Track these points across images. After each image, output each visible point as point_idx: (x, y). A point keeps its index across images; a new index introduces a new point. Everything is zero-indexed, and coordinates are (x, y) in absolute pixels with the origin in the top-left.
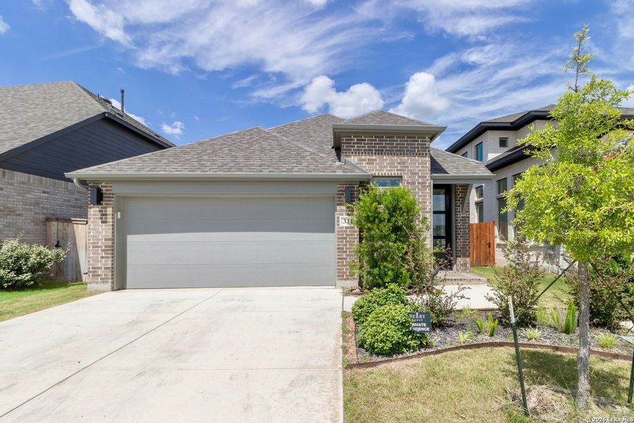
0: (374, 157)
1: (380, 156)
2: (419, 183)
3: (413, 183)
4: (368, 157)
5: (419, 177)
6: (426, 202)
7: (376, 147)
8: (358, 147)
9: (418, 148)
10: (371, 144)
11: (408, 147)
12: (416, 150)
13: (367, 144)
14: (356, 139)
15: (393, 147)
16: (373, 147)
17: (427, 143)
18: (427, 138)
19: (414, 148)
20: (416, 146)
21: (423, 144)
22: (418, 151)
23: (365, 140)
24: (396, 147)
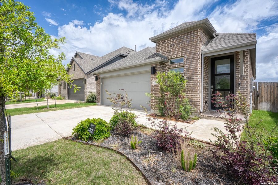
0: (170, 49)
1: (173, 48)
2: (193, 58)
3: (190, 59)
4: (167, 50)
5: (194, 54)
7: (171, 43)
8: (163, 46)
9: (193, 37)
10: (169, 42)
11: (187, 39)
12: (192, 39)
13: (167, 43)
14: (162, 42)
15: (179, 41)
16: (170, 44)
17: (199, 33)
18: (199, 29)
19: (191, 38)
20: (192, 36)
21: (196, 34)
22: (193, 39)
23: (166, 41)
24: (180, 41)
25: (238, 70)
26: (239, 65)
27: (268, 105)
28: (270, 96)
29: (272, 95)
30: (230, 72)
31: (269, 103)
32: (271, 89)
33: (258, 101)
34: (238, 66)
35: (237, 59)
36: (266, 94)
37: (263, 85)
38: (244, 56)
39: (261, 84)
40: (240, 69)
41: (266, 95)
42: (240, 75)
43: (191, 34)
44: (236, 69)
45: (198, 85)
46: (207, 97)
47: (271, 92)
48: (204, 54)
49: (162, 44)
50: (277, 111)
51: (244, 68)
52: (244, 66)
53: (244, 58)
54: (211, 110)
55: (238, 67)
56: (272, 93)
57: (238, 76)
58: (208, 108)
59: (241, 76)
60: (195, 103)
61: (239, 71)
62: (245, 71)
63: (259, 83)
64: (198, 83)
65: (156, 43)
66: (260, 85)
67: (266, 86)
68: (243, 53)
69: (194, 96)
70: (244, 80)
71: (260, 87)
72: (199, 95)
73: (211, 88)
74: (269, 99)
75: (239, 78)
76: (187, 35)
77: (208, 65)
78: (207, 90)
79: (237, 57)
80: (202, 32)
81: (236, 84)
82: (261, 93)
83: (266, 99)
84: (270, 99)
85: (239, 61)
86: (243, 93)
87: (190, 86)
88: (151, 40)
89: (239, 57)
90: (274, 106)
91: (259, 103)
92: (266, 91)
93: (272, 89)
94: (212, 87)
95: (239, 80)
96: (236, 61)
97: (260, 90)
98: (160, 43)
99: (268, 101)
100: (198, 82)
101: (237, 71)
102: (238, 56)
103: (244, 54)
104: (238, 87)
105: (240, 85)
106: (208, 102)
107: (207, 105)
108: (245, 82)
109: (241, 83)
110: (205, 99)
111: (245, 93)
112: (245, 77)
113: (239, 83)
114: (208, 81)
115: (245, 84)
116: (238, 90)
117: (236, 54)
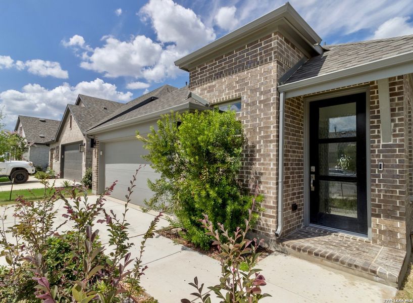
0: (214, 83)
1: (219, 80)
2: (260, 102)
3: (254, 103)
4: (209, 84)
5: (261, 93)
6: (269, 127)
7: (216, 71)
8: (201, 77)
9: (261, 54)
10: (212, 69)
11: (248, 58)
12: (258, 57)
13: (209, 70)
14: (199, 69)
15: (232, 65)
16: (213, 72)
17: (272, 42)
18: (273, 34)
19: (256, 56)
20: (258, 52)
21: (268, 46)
22: (261, 58)
23: (206, 67)
24: (235, 64)
25: (376, 130)
26: (378, 117)
30: (356, 136)
34: (376, 120)
35: (374, 103)
38: (392, 95)
40: (380, 129)
42: (382, 143)
43: (256, 47)
44: (371, 127)
45: (272, 167)
46: (299, 193)
48: (285, 93)
49: (201, 73)
51: (393, 124)
52: (393, 120)
53: (392, 100)
54: (311, 225)
55: (376, 124)
57: (378, 147)
58: (302, 221)
59: (385, 146)
61: (379, 132)
62: (397, 133)
64: (272, 163)
65: (189, 71)
68: (387, 88)
70: (393, 156)
73: (311, 173)
75: (380, 151)
76: (248, 50)
77: (302, 117)
78: (299, 177)
79: (373, 98)
80: (281, 41)
81: (372, 166)
86: (392, 192)
88: (179, 65)
89: (377, 97)
94: (313, 169)
95: (378, 155)
96: (372, 108)
98: (196, 72)
101: (374, 132)
102: (376, 94)
103: (392, 89)
104: (377, 173)
105: (382, 170)
106: (303, 205)
107: (299, 214)
108: (396, 162)
109: (385, 164)
110: (291, 199)
111: (398, 190)
112: (397, 149)
113: (381, 164)
114: (302, 157)
115: (396, 166)
116: (377, 183)
117: (371, 90)
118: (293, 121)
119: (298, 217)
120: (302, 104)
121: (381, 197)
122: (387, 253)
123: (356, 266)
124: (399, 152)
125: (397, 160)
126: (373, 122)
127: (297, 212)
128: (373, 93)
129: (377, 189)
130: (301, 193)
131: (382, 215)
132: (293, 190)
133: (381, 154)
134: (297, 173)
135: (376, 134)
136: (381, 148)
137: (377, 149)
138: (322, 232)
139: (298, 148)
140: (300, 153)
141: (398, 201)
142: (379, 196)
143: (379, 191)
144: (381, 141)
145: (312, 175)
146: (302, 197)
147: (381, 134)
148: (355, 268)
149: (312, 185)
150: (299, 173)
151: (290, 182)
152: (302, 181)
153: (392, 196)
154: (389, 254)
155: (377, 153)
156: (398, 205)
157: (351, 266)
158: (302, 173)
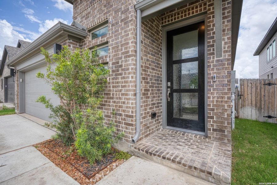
25: (212, 48)
26: (213, 37)
27: (253, 110)
28: (256, 98)
29: (257, 96)
30: (197, 56)
31: (254, 109)
32: (256, 89)
33: (240, 106)
34: (211, 40)
35: (210, 26)
36: (250, 96)
37: (246, 83)
38: (224, 18)
39: (243, 81)
40: (215, 47)
41: (250, 98)
42: (215, 59)
44: (208, 46)
45: (130, 79)
46: (158, 103)
47: (257, 92)
48: (142, 11)
50: (264, 120)
51: (223, 42)
52: (224, 40)
53: (223, 23)
54: (168, 127)
55: (211, 43)
56: (258, 95)
57: (213, 62)
58: (161, 125)
59: (218, 61)
60: (124, 119)
61: (213, 50)
62: (226, 49)
63: (241, 80)
64: (130, 76)
65: (72, 4)
66: (242, 84)
67: (250, 85)
69: (124, 103)
70: (223, 68)
71: (241, 86)
72: (131, 101)
73: (168, 87)
74: (254, 103)
75: (214, 66)
77: (161, 43)
78: (159, 90)
79: (209, 22)
81: (209, 78)
82: (244, 94)
83: (250, 102)
84: (256, 102)
85: (213, 29)
86: (222, 97)
87: (118, 83)
89: (213, 21)
90: (260, 113)
91: (241, 108)
92: (249, 91)
93: (258, 89)
94: (169, 84)
95: (213, 69)
96: (209, 31)
97: (243, 91)
99: (252, 106)
100: (129, 73)
101: (210, 50)
102: (212, 19)
103: (224, 14)
104: (212, 83)
105: (215, 80)
106: (161, 112)
107: (158, 120)
108: (225, 74)
109: (217, 75)
110: (151, 108)
111: (226, 96)
112: (226, 63)
113: (215, 76)
114: (161, 75)
115: (225, 77)
116: (212, 91)
117: (208, 16)
118: (152, 43)
119: (157, 123)
120: (161, 32)
121: (214, 103)
122: (218, 148)
123: (195, 168)
124: (227, 65)
125: (226, 71)
126: (210, 42)
127: (156, 119)
128: (210, 18)
129: (211, 96)
130: (160, 103)
131: (215, 116)
132: (152, 100)
133: (215, 68)
134: (156, 87)
135: (212, 51)
136: (215, 63)
137: (212, 64)
138: (174, 133)
139: (158, 67)
140: (159, 71)
141: (226, 105)
142: (213, 102)
143: (213, 98)
144: (215, 57)
145: (168, 89)
146: (161, 106)
147: (215, 52)
148: (194, 170)
149: (168, 97)
150: (158, 87)
151: (149, 94)
152: (161, 93)
153: (222, 101)
154: (220, 149)
155: (212, 67)
156: (226, 108)
157: (191, 168)
158: (161, 87)
